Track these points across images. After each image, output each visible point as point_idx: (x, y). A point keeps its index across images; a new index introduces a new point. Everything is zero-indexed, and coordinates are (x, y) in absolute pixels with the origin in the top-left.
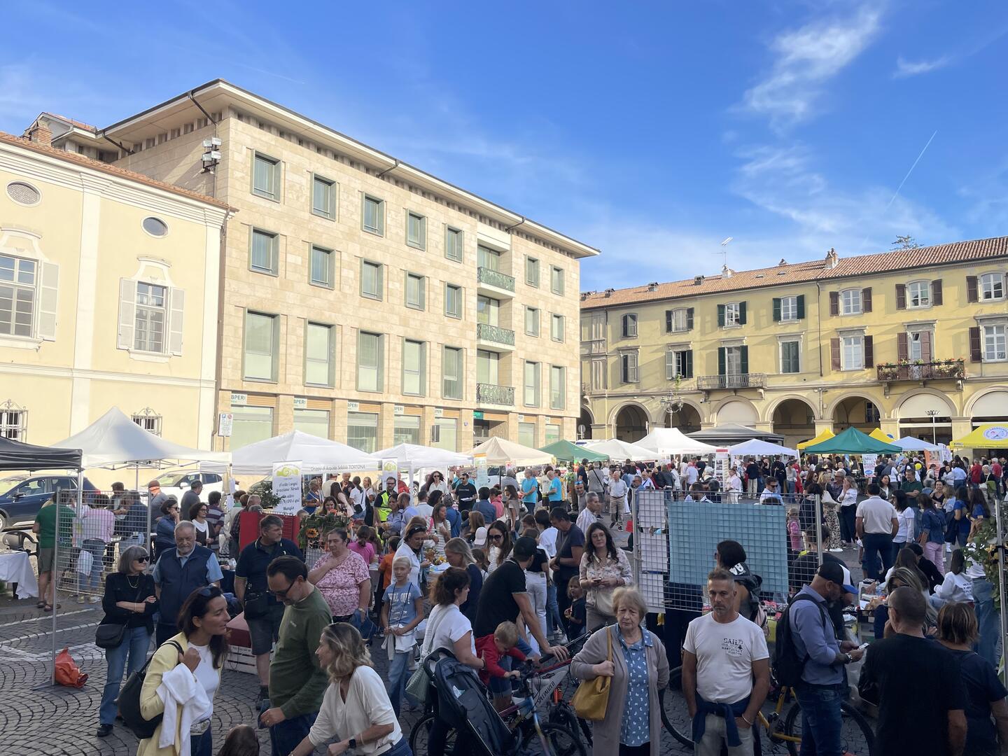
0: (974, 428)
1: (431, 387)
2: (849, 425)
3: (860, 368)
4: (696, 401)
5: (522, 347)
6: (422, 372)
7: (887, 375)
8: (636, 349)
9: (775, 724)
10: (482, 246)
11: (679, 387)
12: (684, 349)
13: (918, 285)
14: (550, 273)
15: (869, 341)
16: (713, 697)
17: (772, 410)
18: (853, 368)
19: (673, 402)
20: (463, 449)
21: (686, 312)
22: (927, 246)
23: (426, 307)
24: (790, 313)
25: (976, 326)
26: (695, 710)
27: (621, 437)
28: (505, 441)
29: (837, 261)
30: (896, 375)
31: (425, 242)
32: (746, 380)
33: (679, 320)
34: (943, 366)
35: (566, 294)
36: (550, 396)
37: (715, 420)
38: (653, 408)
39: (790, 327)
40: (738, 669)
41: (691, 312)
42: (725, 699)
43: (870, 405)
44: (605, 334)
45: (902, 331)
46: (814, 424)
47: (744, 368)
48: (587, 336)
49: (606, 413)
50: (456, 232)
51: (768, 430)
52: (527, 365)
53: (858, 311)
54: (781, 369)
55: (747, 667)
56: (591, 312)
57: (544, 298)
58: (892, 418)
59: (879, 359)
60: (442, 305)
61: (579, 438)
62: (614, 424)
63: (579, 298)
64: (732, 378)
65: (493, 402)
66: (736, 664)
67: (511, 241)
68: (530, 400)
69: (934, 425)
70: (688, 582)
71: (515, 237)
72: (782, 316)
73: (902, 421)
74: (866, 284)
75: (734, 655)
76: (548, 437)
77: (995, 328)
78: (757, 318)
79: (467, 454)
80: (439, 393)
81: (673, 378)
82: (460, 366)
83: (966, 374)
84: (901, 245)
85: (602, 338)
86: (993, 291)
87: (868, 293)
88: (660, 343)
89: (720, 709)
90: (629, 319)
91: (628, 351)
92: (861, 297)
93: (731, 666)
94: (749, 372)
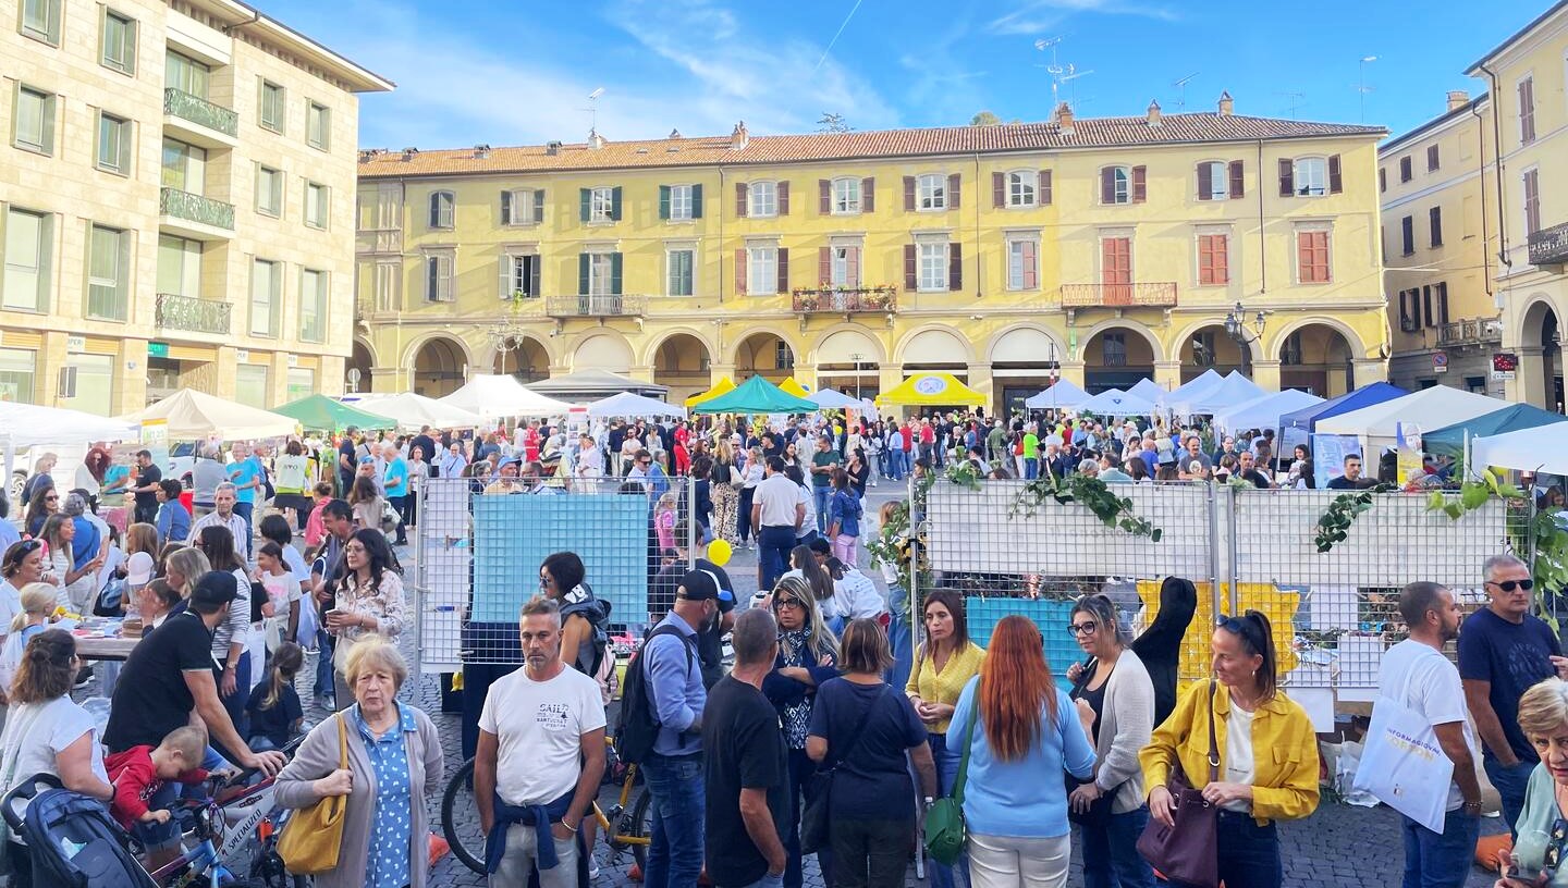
0: (905, 378)
1: (62, 298)
2: (755, 371)
3: (772, 293)
4: (544, 334)
5: (248, 234)
6: (43, 267)
7: (804, 304)
8: (451, 248)
9: (617, 821)
10: (174, 51)
11: (519, 311)
12: (528, 253)
13: (847, 183)
14: (304, 112)
15: (783, 254)
16: (519, 798)
17: (654, 350)
18: (763, 293)
19: (508, 335)
20: (124, 410)
21: (532, 196)
22: (858, 132)
23: (57, 151)
24: (683, 208)
25: (911, 243)
26: (491, 823)
27: (422, 389)
28: (210, 397)
29: (747, 140)
30: (816, 304)
31: (58, 33)
32: (617, 304)
33: (522, 206)
34: (872, 295)
35: (333, 149)
36: (299, 319)
37: (571, 364)
38: (477, 343)
39: (682, 229)
40: (560, 750)
41: (540, 195)
42: (536, 799)
43: (782, 345)
44: (400, 221)
45: (825, 244)
46: (710, 371)
47: (617, 287)
48: (368, 222)
49: (398, 351)
50: (125, 20)
51: (647, 379)
52: (257, 265)
53: (771, 212)
54: (668, 290)
55: (572, 744)
56: (377, 183)
57: (291, 150)
58: (809, 362)
59: (796, 281)
60: (90, 149)
61: (349, 390)
62: (410, 367)
63: (355, 159)
64: (600, 299)
65: (189, 327)
66: (556, 741)
67: (233, 49)
68: (261, 324)
69: (859, 373)
70: (500, 619)
71: (240, 44)
72: (672, 213)
73: (822, 368)
74: (783, 175)
75: (554, 729)
76: (292, 388)
77: (933, 247)
78: (637, 212)
79: (130, 421)
80: (77, 309)
81: (509, 297)
82: (123, 262)
83: (899, 306)
84: (827, 127)
85: (394, 226)
86: (933, 198)
87: (784, 188)
88: (490, 241)
89: (529, 815)
90: (442, 200)
91: (438, 251)
92: (775, 194)
93: (549, 746)
94: (623, 293)
